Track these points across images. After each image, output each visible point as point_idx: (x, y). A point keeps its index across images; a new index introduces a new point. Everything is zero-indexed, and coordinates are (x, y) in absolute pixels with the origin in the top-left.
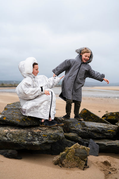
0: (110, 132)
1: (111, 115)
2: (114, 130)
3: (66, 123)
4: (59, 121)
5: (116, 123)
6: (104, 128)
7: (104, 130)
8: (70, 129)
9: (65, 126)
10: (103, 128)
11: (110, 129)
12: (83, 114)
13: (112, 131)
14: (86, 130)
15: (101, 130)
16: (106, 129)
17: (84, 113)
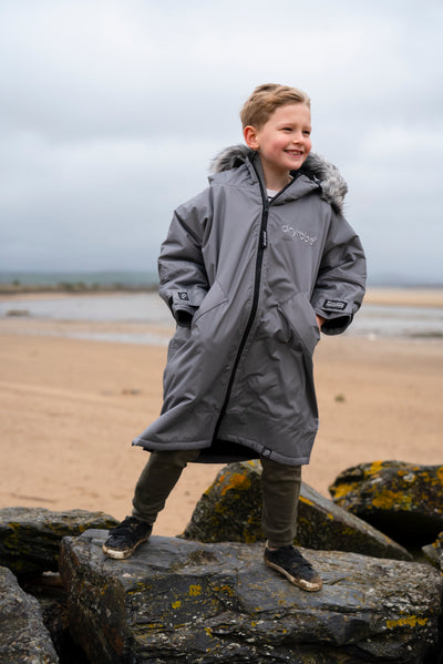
0: (399, 631)
1: (389, 484)
2: (426, 615)
3: (109, 592)
4: (72, 559)
5: (426, 548)
6: (364, 611)
7: (363, 623)
8: (131, 640)
9: (104, 613)
10: (353, 611)
11: (397, 612)
12: (227, 498)
13: (412, 622)
14: (241, 640)
15: (342, 631)
16: (374, 611)
17: (233, 491)
